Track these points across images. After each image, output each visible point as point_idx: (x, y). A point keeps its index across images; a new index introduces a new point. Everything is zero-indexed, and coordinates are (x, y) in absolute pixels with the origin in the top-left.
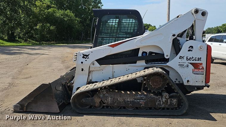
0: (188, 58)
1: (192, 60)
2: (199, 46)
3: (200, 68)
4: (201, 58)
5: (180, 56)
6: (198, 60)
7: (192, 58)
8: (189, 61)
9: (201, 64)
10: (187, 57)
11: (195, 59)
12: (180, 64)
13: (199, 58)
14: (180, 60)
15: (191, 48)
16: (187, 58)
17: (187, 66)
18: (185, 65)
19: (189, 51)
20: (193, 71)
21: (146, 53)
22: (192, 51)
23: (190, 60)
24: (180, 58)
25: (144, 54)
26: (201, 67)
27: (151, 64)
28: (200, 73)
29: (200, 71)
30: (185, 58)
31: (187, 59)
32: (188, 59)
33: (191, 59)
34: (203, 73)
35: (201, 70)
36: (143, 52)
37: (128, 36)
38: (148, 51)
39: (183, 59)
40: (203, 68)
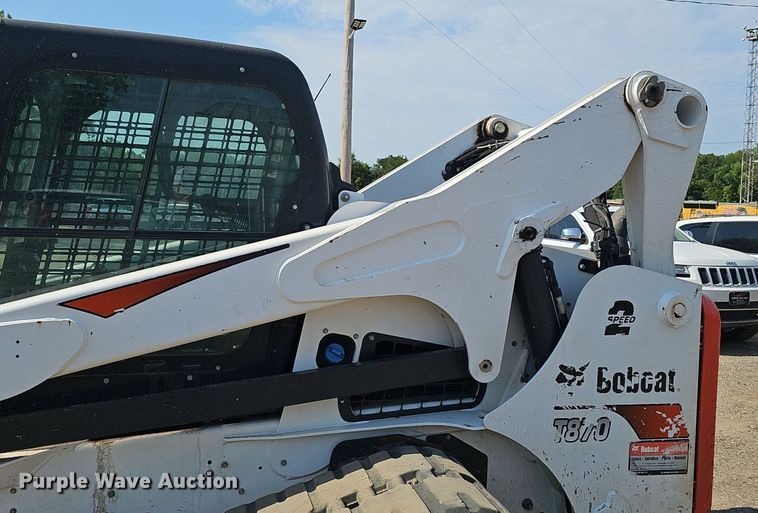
0: (608, 376)
1: (629, 390)
2: (666, 301)
3: (671, 434)
4: (672, 374)
5: (562, 367)
6: (657, 389)
7: (630, 378)
8: (613, 398)
9: (676, 409)
10: (600, 369)
11: (643, 381)
12: (560, 414)
13: (663, 374)
14: (561, 394)
15: (620, 313)
16: (601, 379)
17: (603, 426)
18: (592, 418)
19: (611, 330)
20: (633, 458)
21: (346, 342)
22: (626, 331)
23: (619, 387)
24: (561, 379)
25: (336, 353)
26: (675, 430)
27: (381, 416)
28: (668, 465)
29: (667, 452)
30: (590, 376)
31: (600, 385)
32: (604, 386)
33: (623, 384)
34: (680, 464)
35: (676, 448)
36: (329, 340)
37: (241, 226)
38: (357, 329)
39: (579, 383)
40: (683, 435)
